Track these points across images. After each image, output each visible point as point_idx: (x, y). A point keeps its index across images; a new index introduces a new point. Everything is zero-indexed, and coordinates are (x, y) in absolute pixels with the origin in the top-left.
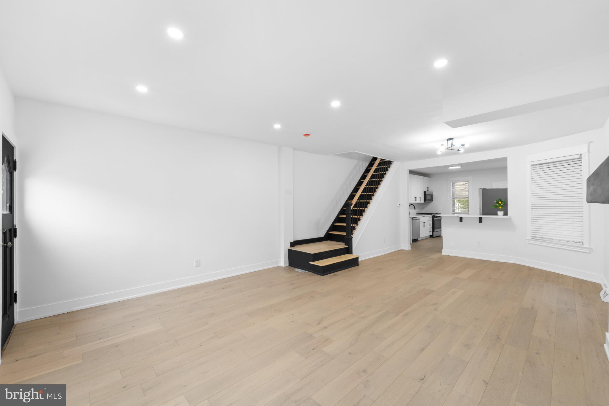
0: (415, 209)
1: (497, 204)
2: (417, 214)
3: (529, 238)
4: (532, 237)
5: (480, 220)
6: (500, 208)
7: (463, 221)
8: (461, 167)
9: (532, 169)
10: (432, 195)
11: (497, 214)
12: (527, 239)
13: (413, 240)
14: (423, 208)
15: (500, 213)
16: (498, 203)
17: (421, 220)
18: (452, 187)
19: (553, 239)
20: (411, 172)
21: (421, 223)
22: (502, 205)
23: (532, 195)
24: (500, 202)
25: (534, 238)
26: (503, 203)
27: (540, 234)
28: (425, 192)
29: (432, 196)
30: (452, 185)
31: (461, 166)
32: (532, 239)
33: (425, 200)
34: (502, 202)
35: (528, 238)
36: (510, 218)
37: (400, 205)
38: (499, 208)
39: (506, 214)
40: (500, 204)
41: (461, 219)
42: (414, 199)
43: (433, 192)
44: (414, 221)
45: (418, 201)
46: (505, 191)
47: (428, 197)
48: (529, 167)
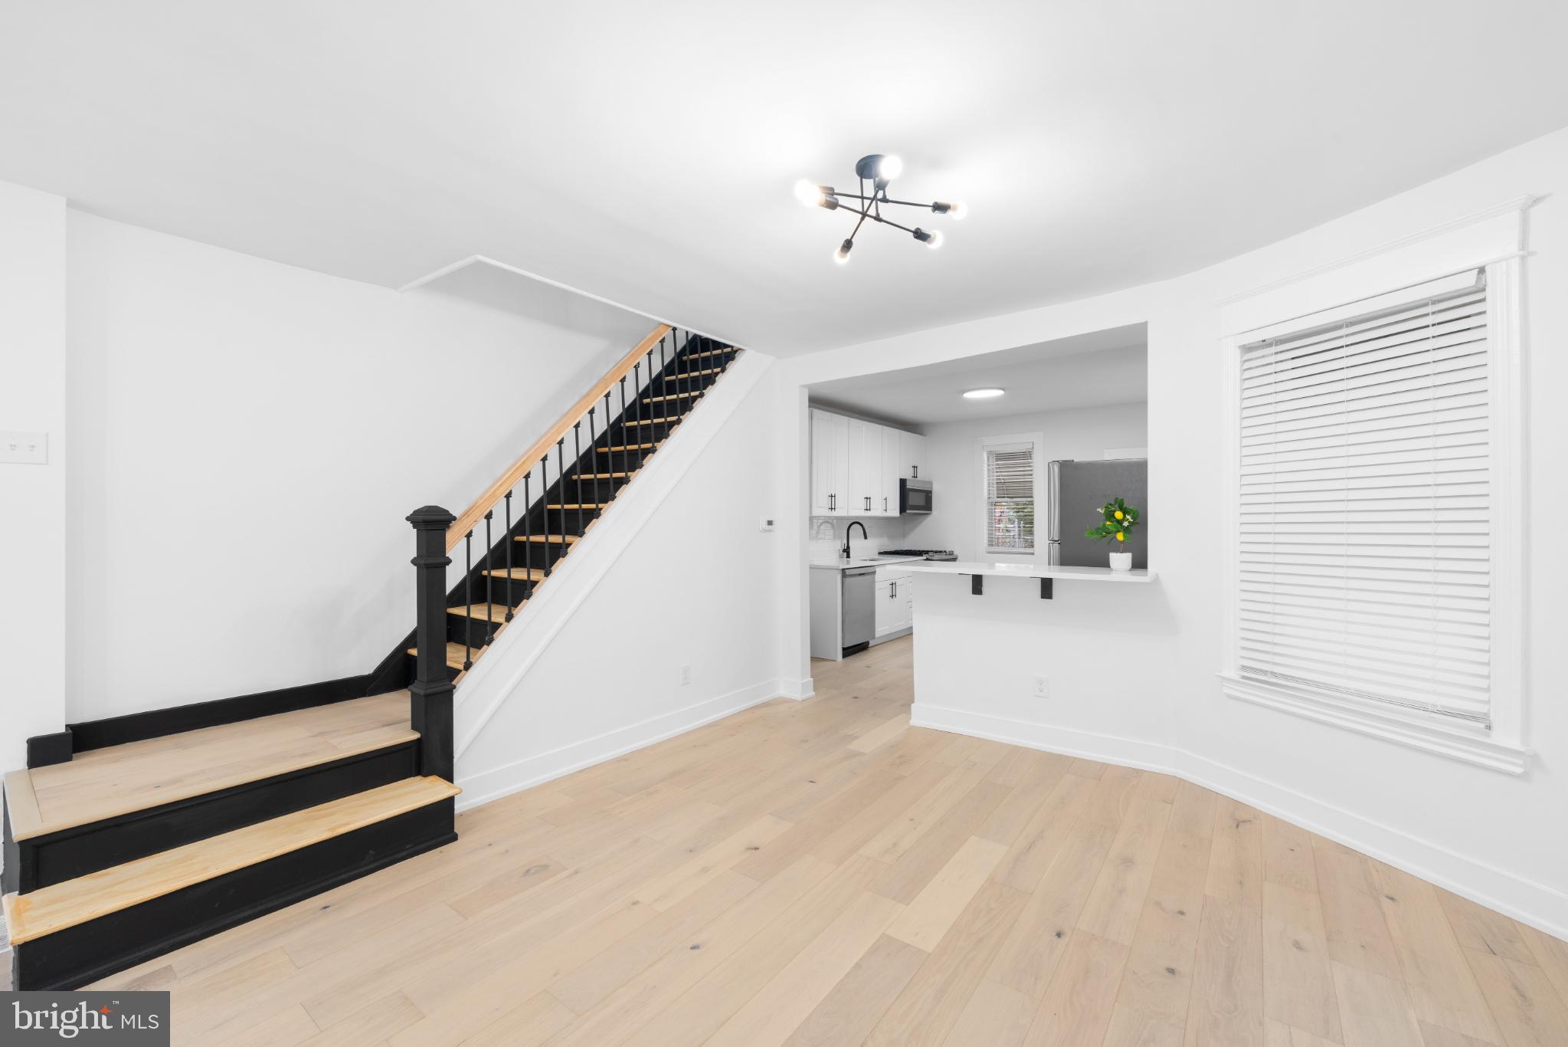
0: (866, 538)
1: (1108, 523)
2: (880, 553)
3: (1233, 673)
4: (1244, 668)
5: (1047, 588)
6: (1120, 537)
7: (984, 589)
8: (1000, 393)
9: (1245, 367)
10: (931, 492)
11: (1105, 564)
12: (1224, 678)
13: (844, 649)
14: (904, 535)
15: (1120, 561)
16: (1110, 516)
17: (878, 577)
18: (986, 465)
19: (1337, 689)
20: (819, 402)
21: (878, 586)
22: (1126, 524)
23: (1246, 480)
24: (1119, 515)
25: (1252, 676)
26: (1128, 517)
27: (1277, 659)
28: (903, 482)
29: (928, 495)
30: (986, 462)
31: (1003, 390)
32: (1244, 677)
33: (903, 508)
34: (1125, 512)
35: (1226, 673)
36: (1156, 580)
37: (770, 523)
38: (1115, 537)
39: (1140, 563)
40: (1120, 522)
41: (977, 585)
42: (863, 504)
43: (931, 483)
44: (848, 580)
45: (877, 511)
46: (1139, 470)
47: (913, 499)
48: (1232, 358)
